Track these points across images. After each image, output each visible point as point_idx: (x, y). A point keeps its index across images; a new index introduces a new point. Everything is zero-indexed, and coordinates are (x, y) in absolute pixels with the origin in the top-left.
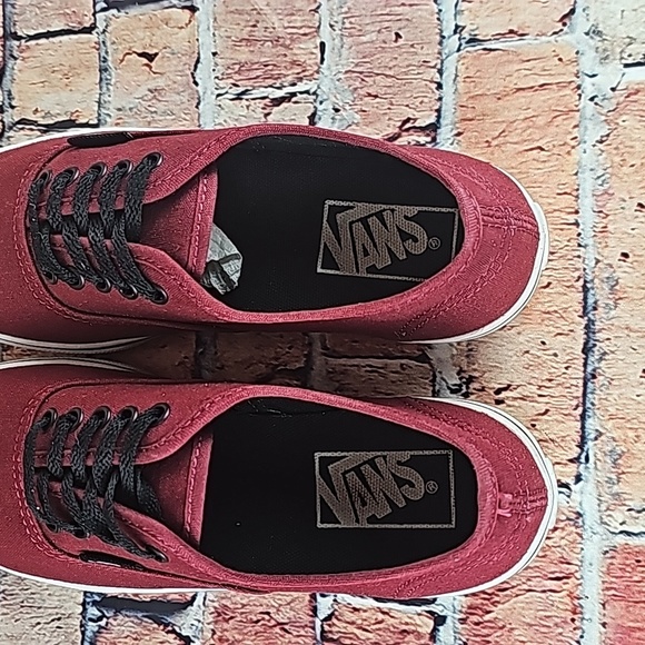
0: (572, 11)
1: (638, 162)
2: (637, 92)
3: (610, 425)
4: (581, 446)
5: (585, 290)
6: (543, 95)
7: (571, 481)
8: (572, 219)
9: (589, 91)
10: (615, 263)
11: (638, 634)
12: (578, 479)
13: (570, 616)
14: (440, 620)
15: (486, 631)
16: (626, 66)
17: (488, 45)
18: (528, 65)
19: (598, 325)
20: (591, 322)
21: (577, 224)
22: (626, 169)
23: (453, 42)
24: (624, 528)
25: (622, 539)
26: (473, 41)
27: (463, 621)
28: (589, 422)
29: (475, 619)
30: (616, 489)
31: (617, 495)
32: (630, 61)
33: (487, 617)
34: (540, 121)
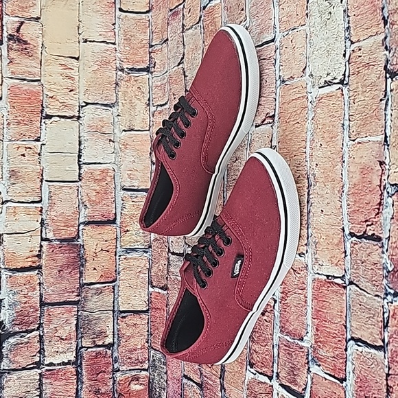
0: (306, 67)
1: (321, 127)
2: (322, 98)
3: (314, 231)
4: (308, 239)
5: (308, 179)
6: (299, 102)
7: (305, 252)
8: (304, 150)
9: (310, 99)
10: (314, 168)
11: (320, 313)
12: (307, 252)
13: (304, 303)
14: (275, 301)
15: (285, 307)
16: (320, 88)
17: (286, 83)
18: (295, 90)
19: (311, 192)
20: (309, 191)
21: (305, 153)
22: (318, 130)
23: (278, 82)
24: (318, 272)
25: (317, 276)
26: (283, 81)
27: (280, 302)
28: (309, 230)
29: (283, 302)
30: (316, 256)
31: (316, 259)
32: (320, 86)
33: (286, 302)
34: (299, 112)
